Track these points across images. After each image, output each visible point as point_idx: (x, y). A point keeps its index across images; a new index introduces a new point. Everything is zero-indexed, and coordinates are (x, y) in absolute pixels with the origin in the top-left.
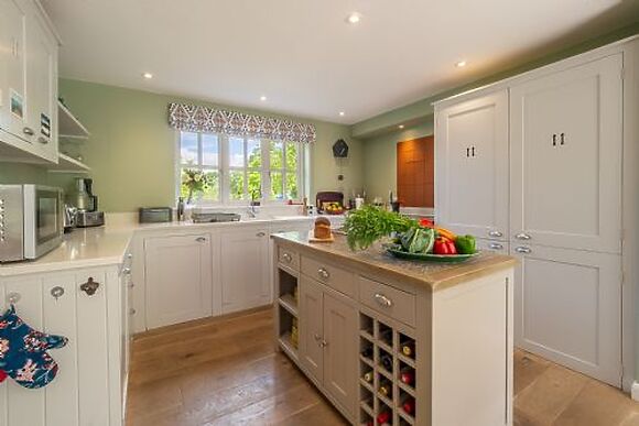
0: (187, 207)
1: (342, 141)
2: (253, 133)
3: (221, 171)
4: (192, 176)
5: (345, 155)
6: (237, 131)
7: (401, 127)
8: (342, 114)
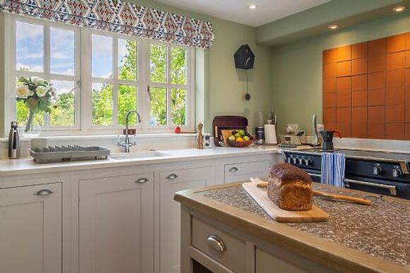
0: (24, 136)
1: (247, 47)
2: (128, 28)
3: (79, 83)
4: (33, 87)
5: (250, 66)
6: (104, 23)
7: (334, 27)
8: (253, 7)
